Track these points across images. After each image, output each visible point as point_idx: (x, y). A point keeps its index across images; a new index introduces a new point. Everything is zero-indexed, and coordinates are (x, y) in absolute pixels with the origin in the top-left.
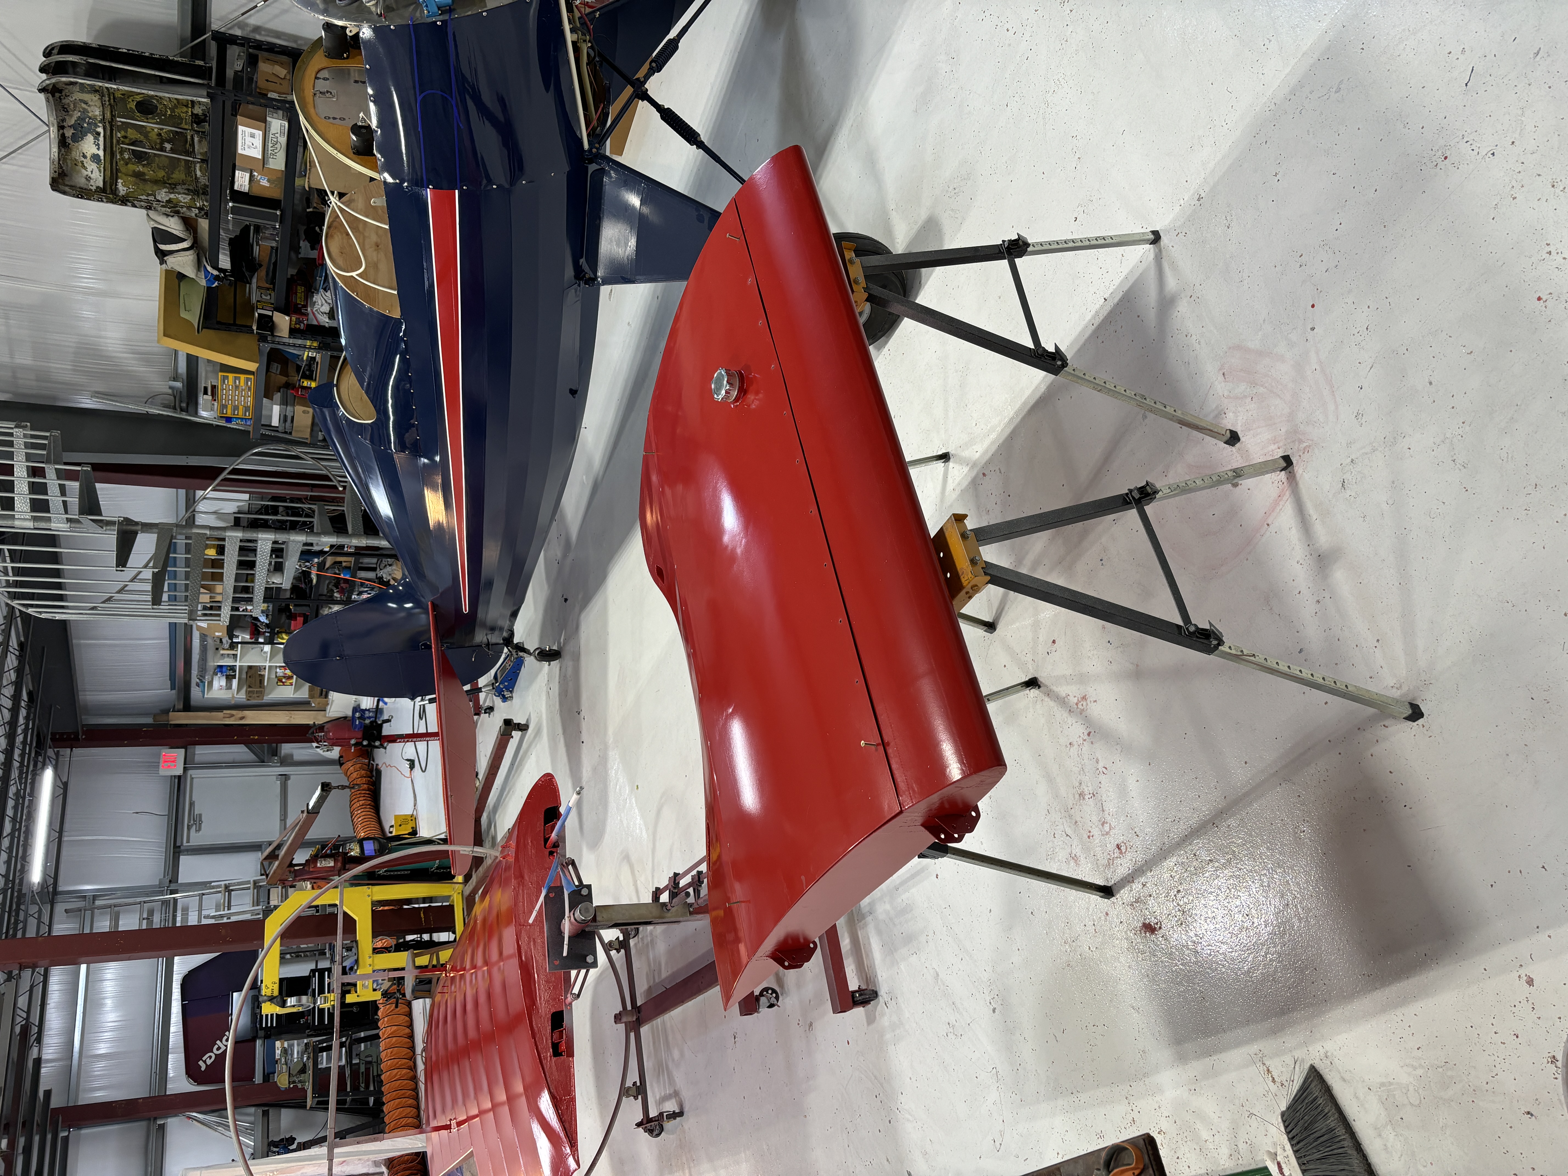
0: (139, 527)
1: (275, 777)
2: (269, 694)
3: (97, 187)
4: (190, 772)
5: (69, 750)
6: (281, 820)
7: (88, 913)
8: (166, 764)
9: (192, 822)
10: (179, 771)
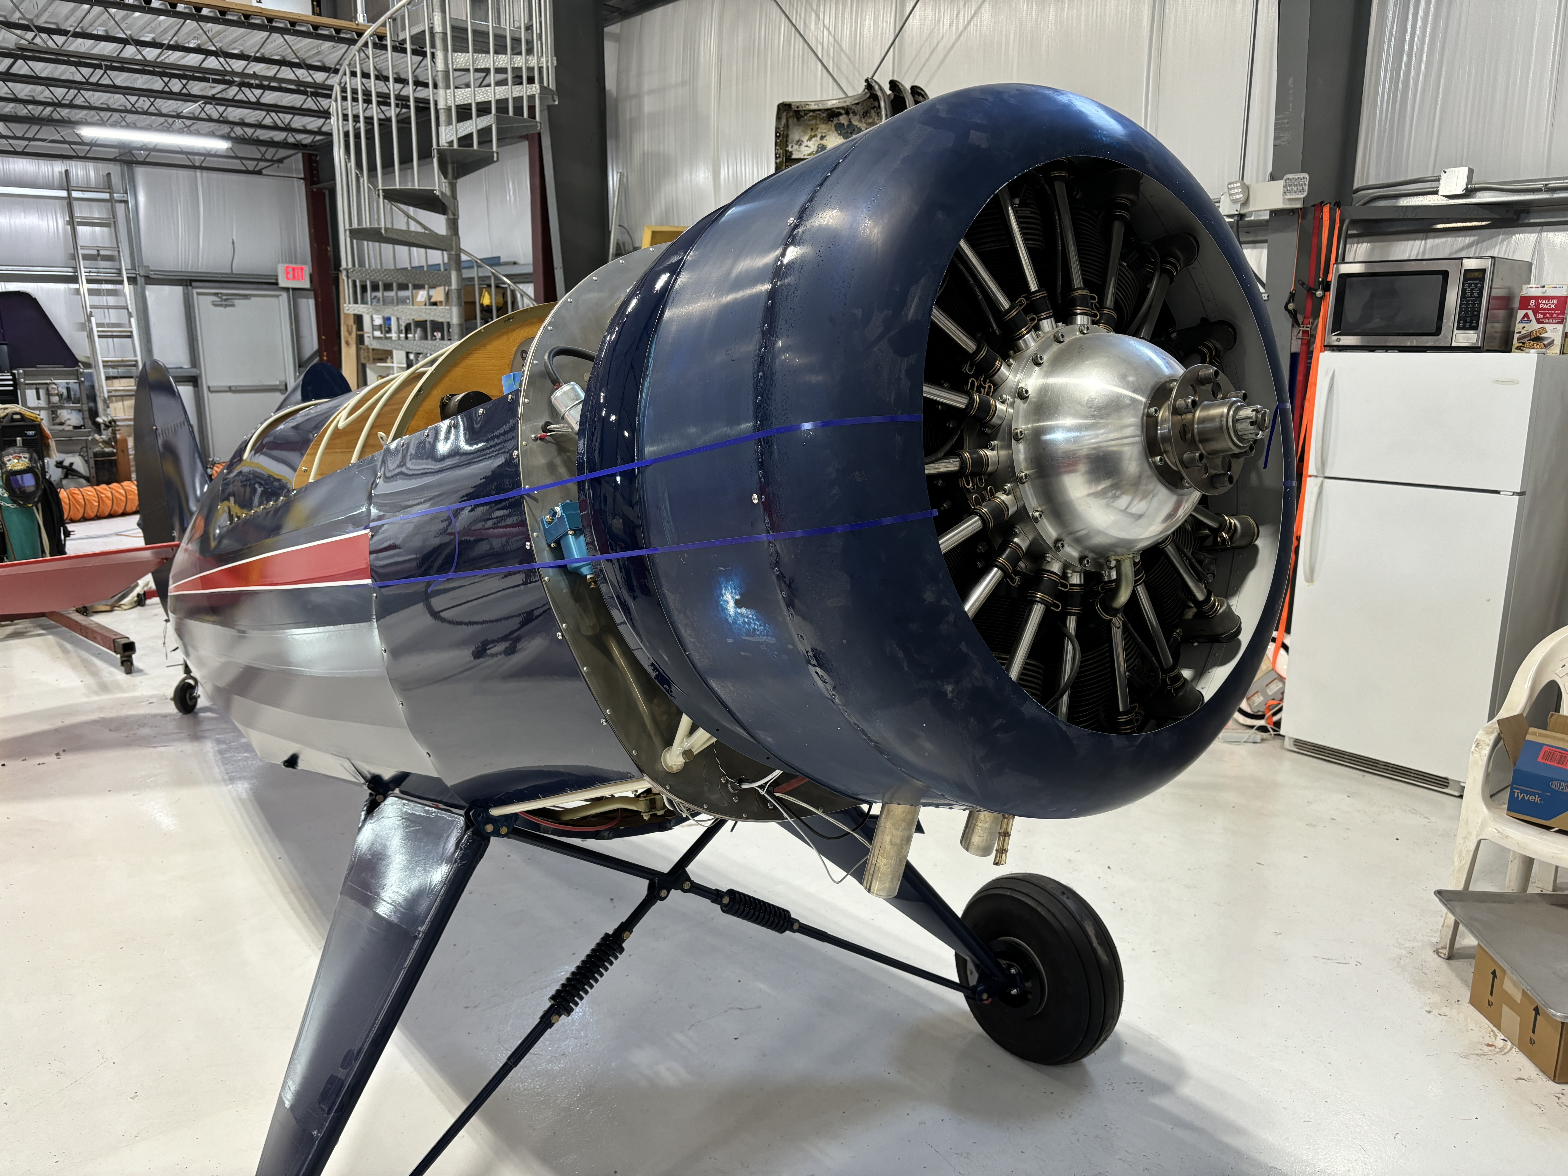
0: (451, 217)
1: (283, 379)
2: (371, 369)
3: (791, 153)
4: (284, 295)
5: (302, 176)
6: (230, 387)
7: (106, 196)
8: (290, 270)
9: (224, 297)
10: (283, 283)
